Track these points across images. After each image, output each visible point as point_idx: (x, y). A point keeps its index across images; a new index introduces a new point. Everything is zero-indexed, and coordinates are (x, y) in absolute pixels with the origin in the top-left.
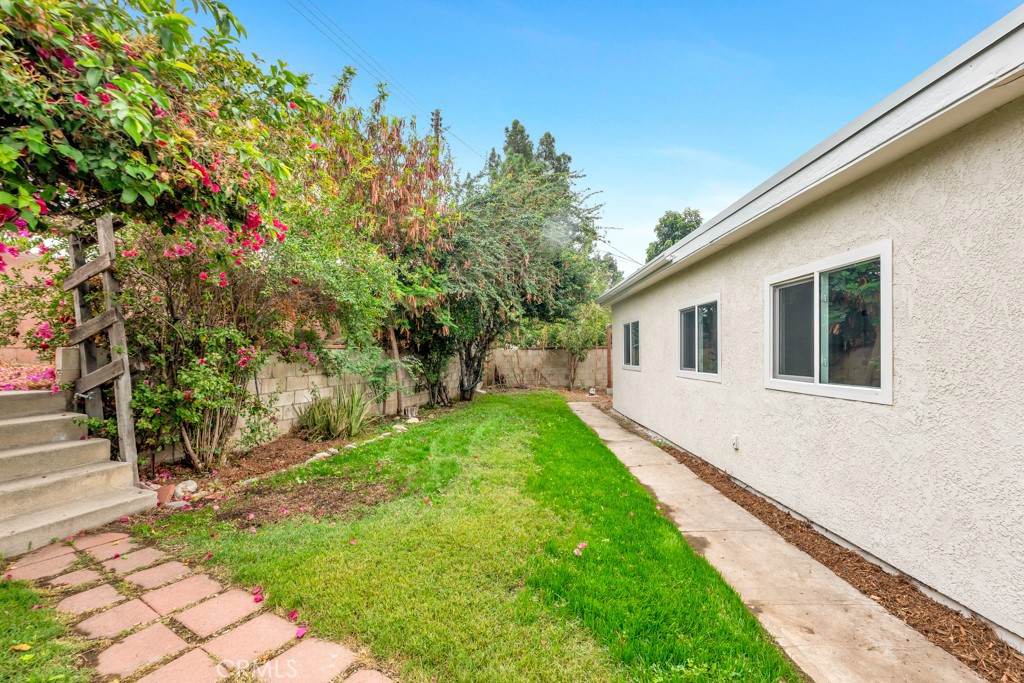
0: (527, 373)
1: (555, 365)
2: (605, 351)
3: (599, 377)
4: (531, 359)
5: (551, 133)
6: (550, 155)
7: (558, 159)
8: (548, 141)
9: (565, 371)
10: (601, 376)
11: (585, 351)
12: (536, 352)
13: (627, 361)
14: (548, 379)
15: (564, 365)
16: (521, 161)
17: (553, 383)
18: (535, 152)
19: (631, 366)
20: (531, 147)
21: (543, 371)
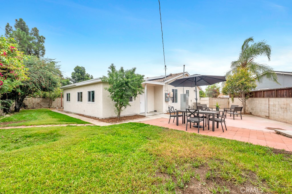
0: (35, 104)
1: (45, 102)
2: (60, 99)
3: (58, 105)
4: (37, 101)
5: (37, 28)
6: (36, 35)
7: (40, 38)
8: (36, 30)
9: (48, 104)
10: (59, 105)
11: (55, 98)
12: (38, 99)
13: (67, 100)
14: (42, 106)
15: (48, 102)
16: (24, 34)
17: (44, 107)
18: (30, 32)
19: (68, 101)
20: (28, 30)
21: (41, 104)
